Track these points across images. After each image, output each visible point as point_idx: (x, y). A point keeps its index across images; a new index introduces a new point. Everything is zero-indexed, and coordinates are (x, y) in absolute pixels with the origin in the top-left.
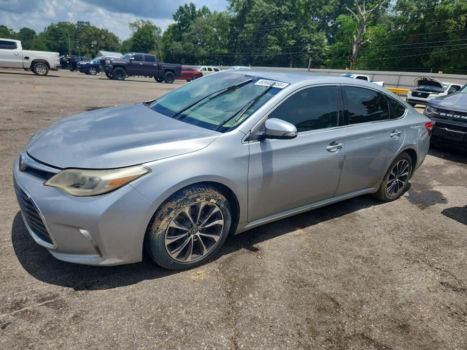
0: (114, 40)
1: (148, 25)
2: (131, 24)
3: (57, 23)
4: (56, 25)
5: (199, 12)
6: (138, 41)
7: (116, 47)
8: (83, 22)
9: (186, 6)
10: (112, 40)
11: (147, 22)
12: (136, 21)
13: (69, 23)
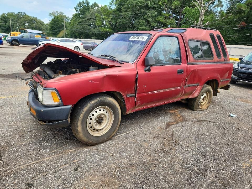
0: (41, 24)
1: (61, 14)
2: (50, 13)
3: (6, 13)
4: (6, 14)
5: (92, 6)
6: (54, 24)
7: (43, 28)
8: (21, 13)
9: (83, 2)
10: (39, 23)
11: (60, 13)
12: (53, 12)
13: (15, 13)
